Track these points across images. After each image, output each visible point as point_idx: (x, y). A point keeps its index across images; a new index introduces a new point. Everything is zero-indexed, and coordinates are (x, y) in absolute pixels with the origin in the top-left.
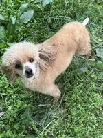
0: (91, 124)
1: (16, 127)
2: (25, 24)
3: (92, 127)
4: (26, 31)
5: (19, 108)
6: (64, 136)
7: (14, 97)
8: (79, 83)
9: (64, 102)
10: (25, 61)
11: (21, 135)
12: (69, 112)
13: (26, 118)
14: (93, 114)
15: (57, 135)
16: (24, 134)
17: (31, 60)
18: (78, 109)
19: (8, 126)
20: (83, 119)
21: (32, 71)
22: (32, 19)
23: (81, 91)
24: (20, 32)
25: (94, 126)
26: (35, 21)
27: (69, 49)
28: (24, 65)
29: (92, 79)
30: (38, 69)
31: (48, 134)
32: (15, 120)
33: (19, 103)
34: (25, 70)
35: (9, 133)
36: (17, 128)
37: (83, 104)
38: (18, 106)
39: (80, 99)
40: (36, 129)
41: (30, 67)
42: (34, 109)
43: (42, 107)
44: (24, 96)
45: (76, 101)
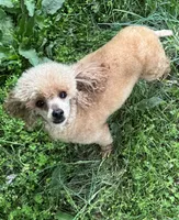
0: (167, 195)
1: (38, 199)
2: (52, 16)
3: (168, 199)
4: (52, 29)
5: (43, 167)
6: (120, 214)
7: (33, 148)
8: (148, 123)
9: (121, 157)
10: (52, 96)
11: (46, 212)
12: (129, 175)
13: (55, 184)
14: (170, 178)
15: (109, 213)
16: (51, 211)
17: (63, 95)
18: (146, 169)
19: (23, 198)
20: (153, 187)
21: (62, 113)
22: (63, 6)
23: (152, 139)
24: (43, 31)
25: (172, 198)
26: (70, 10)
27: (128, 73)
28: (51, 103)
29: (170, 116)
30: (74, 108)
31: (93, 210)
32: (36, 187)
33: (43, 159)
34: (51, 111)
35: (26, 209)
36: (40, 202)
37: (154, 161)
38: (40, 164)
39: (149, 153)
40: (73, 203)
41: (60, 107)
42: (68, 169)
43: (84, 165)
44: (50, 146)
45: (143, 156)
